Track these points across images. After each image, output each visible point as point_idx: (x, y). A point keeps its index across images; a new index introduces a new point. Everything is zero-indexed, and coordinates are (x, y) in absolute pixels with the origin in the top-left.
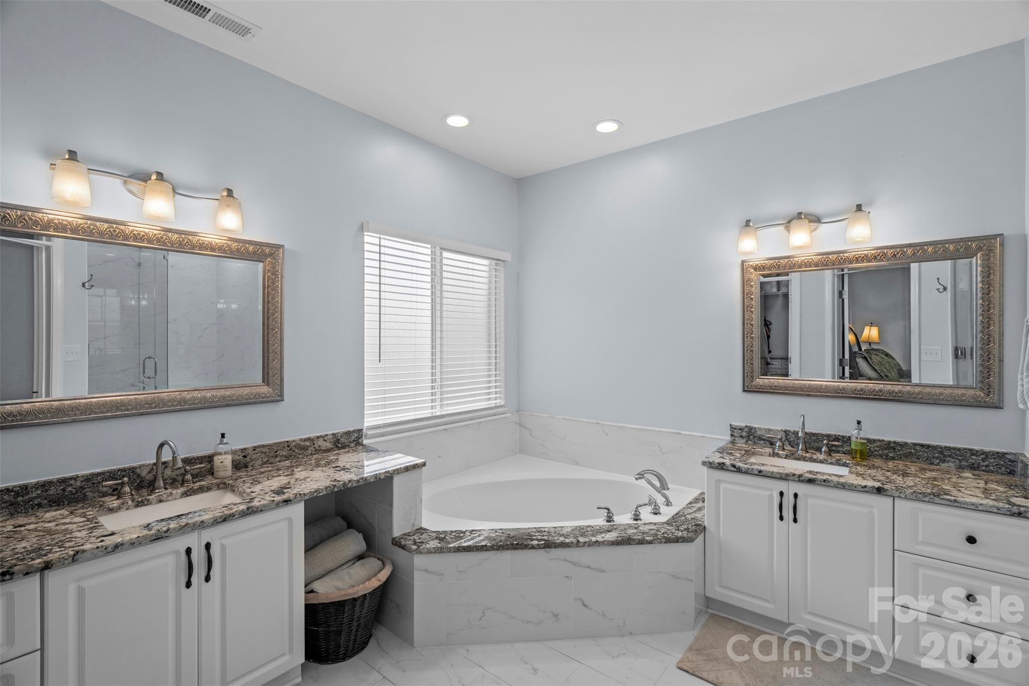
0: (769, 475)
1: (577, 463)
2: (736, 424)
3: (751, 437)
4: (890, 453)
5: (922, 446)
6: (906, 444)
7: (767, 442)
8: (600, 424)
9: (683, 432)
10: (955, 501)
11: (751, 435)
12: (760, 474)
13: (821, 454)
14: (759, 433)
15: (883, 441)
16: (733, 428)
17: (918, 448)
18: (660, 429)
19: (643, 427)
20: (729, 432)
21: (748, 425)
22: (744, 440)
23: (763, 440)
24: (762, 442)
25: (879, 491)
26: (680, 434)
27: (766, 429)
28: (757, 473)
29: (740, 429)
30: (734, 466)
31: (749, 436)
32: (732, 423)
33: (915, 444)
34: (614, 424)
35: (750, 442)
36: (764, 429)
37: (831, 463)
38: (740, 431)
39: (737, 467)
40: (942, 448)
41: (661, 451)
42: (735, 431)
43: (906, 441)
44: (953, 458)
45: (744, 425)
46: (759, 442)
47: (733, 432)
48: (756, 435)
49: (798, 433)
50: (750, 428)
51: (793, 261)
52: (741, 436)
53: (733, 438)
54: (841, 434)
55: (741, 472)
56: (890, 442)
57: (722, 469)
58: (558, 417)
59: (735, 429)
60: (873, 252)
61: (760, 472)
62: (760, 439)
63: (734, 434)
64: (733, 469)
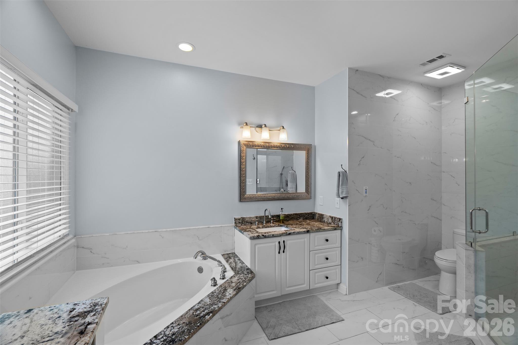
0: (276, 236)
1: (138, 262)
2: (236, 217)
3: (243, 222)
4: (288, 218)
5: (295, 214)
6: (291, 214)
7: (249, 223)
8: (157, 231)
9: (211, 226)
10: (324, 229)
11: (243, 221)
12: (273, 236)
13: (271, 223)
14: (246, 220)
15: (286, 214)
16: (235, 219)
17: (294, 215)
18: (199, 227)
19: (188, 228)
20: (234, 222)
21: (242, 217)
22: (241, 224)
23: (248, 222)
24: (248, 223)
25: (308, 232)
26: (210, 227)
27: (249, 217)
28: (272, 236)
29: (239, 219)
30: (263, 236)
31: (242, 222)
32: (235, 217)
33: (294, 214)
34: (168, 230)
35: (243, 225)
36: (248, 217)
37: (277, 226)
38: (239, 220)
39: (264, 236)
40: (299, 214)
41: (199, 239)
42: (237, 221)
43: (291, 213)
44: (302, 217)
45: (240, 217)
46: (246, 224)
47: (236, 221)
48: (245, 221)
49: (269, 216)
50: (243, 218)
51: (254, 143)
52: (239, 223)
53: (236, 224)
54: (274, 214)
55: (266, 237)
56: (287, 215)
57: (259, 238)
58: (120, 233)
59: (237, 220)
60: (278, 144)
61: (273, 235)
62: (247, 222)
63: (236, 222)
64: (263, 237)
